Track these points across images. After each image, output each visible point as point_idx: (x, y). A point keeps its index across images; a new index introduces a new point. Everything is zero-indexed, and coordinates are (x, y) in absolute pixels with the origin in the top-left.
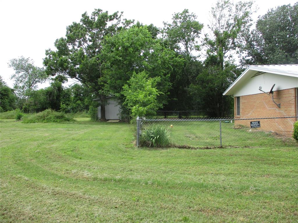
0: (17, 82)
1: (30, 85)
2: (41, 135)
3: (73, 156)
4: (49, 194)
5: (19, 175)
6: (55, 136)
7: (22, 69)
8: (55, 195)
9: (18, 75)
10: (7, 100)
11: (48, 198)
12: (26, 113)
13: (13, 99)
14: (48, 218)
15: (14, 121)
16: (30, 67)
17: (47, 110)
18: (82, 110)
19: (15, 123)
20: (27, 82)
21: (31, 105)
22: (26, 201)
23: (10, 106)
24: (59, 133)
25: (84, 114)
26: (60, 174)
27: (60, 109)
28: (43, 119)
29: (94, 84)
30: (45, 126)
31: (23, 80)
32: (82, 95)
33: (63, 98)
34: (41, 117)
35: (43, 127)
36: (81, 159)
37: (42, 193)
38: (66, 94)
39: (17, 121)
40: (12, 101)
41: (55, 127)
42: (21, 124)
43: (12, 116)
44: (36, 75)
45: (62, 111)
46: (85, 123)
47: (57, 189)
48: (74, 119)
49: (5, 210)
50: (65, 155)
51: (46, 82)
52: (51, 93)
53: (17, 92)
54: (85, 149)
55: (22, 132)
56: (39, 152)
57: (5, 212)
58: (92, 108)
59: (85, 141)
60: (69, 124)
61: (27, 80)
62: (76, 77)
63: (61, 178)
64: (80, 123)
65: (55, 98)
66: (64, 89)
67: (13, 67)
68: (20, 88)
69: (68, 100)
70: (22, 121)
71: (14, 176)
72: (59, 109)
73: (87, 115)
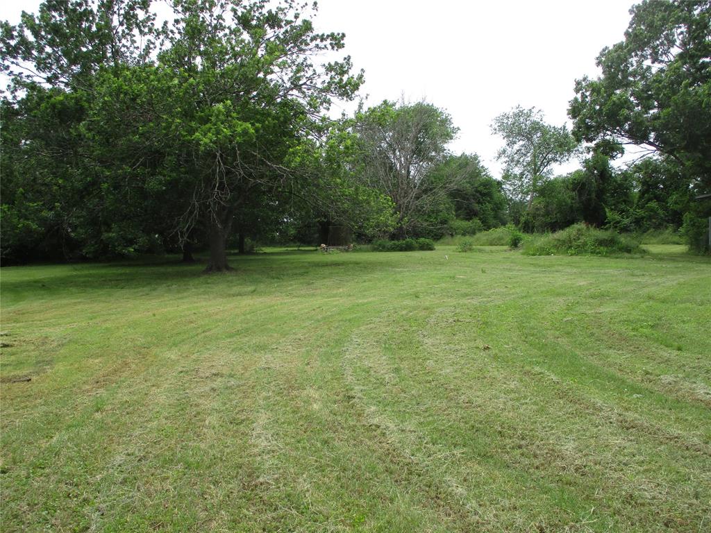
0: (509, 164)
1: (535, 169)
2: (568, 282)
3: (657, 340)
4: (611, 423)
5: (537, 369)
6: (603, 288)
7: (519, 134)
8: (628, 429)
9: (511, 149)
10: (489, 206)
11: (611, 433)
12: (528, 232)
13: (501, 204)
14: (619, 479)
15: (506, 251)
16: (537, 127)
17: (576, 226)
18: (660, 224)
19: (508, 254)
20: (528, 164)
21: (539, 215)
22: (563, 428)
23: (496, 217)
24: (612, 281)
25: (666, 236)
26: (630, 379)
27: (607, 223)
28: (566, 247)
29: (700, 155)
30: (575, 263)
31: (521, 160)
32: (662, 186)
33: (612, 196)
34: (564, 241)
35: (569, 264)
36: (679, 349)
37: (594, 417)
38: (620, 186)
39: (510, 250)
40: (498, 207)
41: (597, 267)
42: (520, 256)
43: (500, 239)
44: (548, 144)
45: (611, 229)
46: (673, 258)
47: (630, 416)
48: (643, 247)
49: (523, 439)
50: (635, 335)
51: (570, 159)
52: (584, 184)
53: (508, 186)
54: (686, 326)
55: (526, 273)
56: (571, 322)
57: (523, 442)
58: (691, 220)
59: (683, 305)
60: (630, 260)
61: (529, 159)
62: (648, 139)
63: (634, 390)
64: (660, 258)
65: (594, 195)
66: (613, 175)
67: (501, 133)
68: (514, 178)
69: (625, 201)
70: (521, 251)
71: (527, 368)
72: (605, 224)
73: (676, 238)
